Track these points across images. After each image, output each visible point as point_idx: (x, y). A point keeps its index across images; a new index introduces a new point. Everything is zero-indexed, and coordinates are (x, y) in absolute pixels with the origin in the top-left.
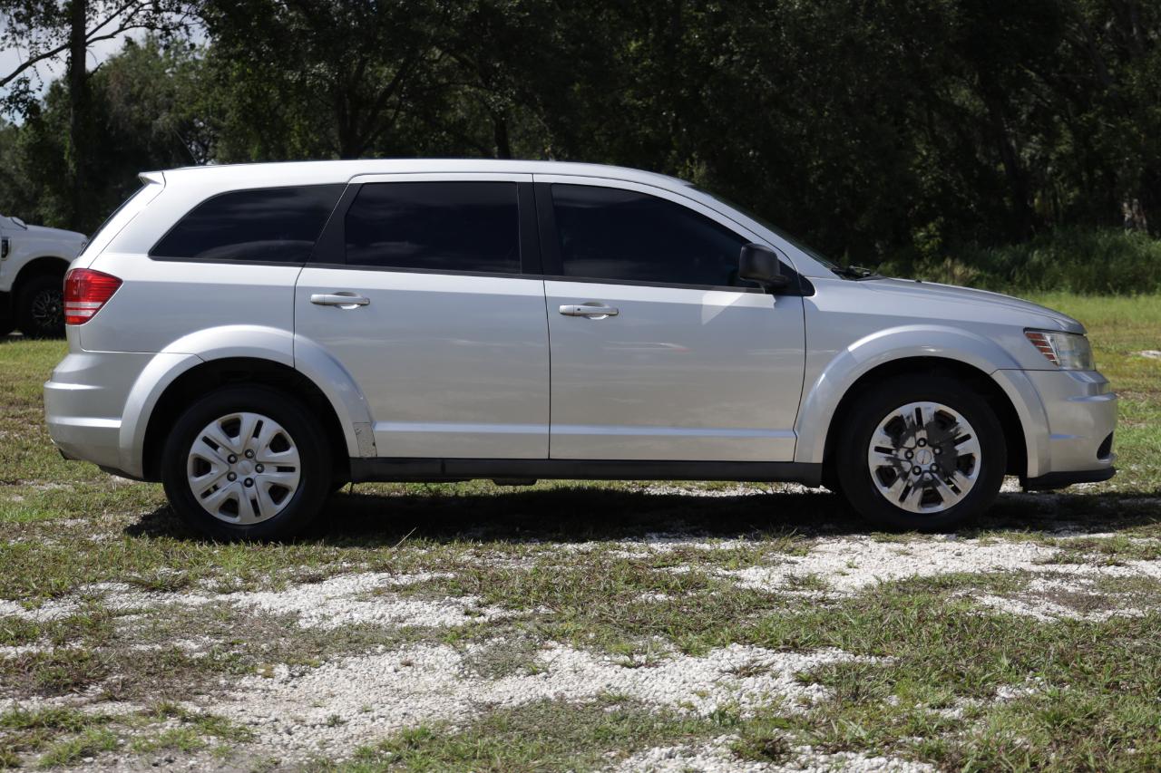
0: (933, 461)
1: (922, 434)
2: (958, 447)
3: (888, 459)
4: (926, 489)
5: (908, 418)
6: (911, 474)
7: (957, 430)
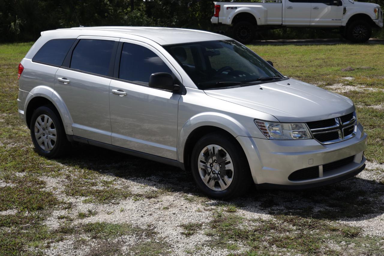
0: (219, 170)
1: (214, 158)
2: (226, 166)
3: (204, 166)
4: (215, 181)
5: (210, 150)
6: (211, 173)
7: (226, 159)
